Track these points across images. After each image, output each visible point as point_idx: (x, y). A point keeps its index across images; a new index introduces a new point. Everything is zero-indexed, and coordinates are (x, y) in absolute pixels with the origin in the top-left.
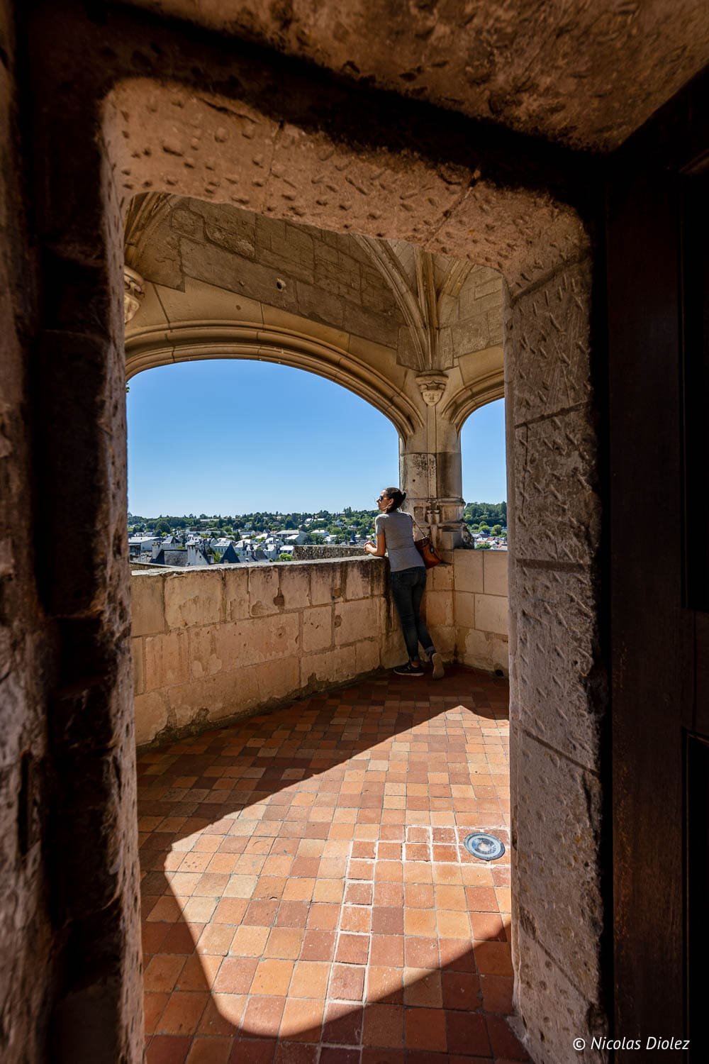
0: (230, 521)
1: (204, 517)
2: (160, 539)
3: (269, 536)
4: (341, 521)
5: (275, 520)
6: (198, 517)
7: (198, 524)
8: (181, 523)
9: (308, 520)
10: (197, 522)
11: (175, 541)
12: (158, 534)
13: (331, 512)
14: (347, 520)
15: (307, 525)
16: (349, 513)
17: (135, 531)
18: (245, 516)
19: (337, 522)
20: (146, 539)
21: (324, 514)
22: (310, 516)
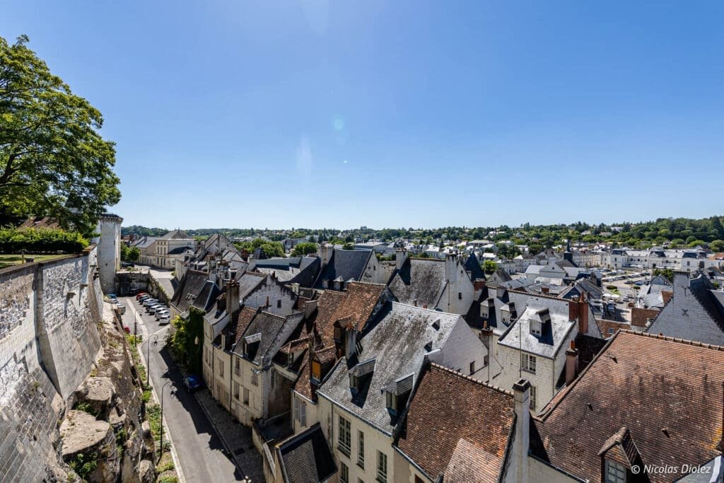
0: (430, 233)
1: (411, 229)
2: (385, 244)
3: (468, 245)
4: (521, 233)
5: (464, 232)
6: (407, 230)
7: (409, 235)
8: (397, 233)
9: (492, 232)
10: (408, 233)
11: (396, 246)
12: (384, 241)
13: (511, 226)
14: (526, 233)
15: (491, 237)
16: (527, 228)
17: (369, 238)
18: (440, 229)
19: (518, 234)
20: (376, 244)
21: (505, 229)
22: (493, 230)
